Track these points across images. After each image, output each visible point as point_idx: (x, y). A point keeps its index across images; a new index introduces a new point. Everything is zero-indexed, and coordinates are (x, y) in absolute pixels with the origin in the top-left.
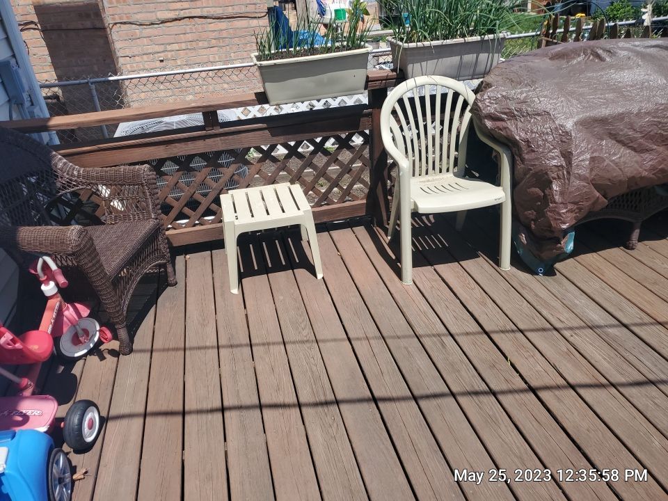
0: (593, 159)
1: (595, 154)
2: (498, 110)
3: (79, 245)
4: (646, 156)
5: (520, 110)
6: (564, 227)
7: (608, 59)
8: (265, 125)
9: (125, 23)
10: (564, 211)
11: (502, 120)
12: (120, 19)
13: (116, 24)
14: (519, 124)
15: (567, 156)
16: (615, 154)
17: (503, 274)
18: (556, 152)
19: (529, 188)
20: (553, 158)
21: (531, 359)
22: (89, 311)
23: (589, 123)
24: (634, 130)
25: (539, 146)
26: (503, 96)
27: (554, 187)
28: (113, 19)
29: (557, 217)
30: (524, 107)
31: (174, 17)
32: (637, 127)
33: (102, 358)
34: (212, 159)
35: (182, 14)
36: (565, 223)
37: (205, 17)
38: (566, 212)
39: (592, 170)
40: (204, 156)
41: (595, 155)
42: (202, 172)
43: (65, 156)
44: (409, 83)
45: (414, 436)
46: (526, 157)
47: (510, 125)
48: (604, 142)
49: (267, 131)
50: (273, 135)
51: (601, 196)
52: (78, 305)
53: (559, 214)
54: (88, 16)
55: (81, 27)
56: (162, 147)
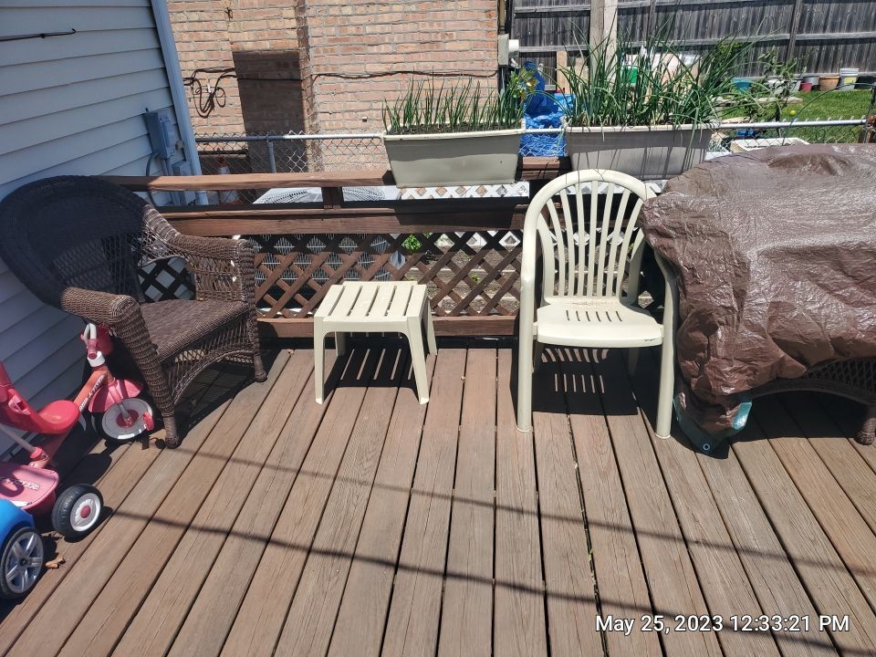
0: (775, 305)
1: (782, 299)
2: (667, 223)
3: (121, 317)
4: (860, 311)
5: (691, 227)
6: (728, 391)
7: (840, 172)
8: (392, 210)
9: (330, 75)
10: (728, 369)
11: (669, 236)
12: (325, 69)
13: (320, 75)
14: (689, 244)
15: (740, 295)
16: (813, 302)
17: (655, 442)
18: (728, 289)
19: (691, 332)
20: (722, 296)
21: (621, 560)
22: (139, 392)
23: (779, 255)
24: (845, 273)
25: (706, 277)
26: (677, 206)
27: (719, 333)
28: (318, 70)
29: (717, 376)
30: (699, 223)
31: (386, 71)
32: (849, 270)
33: (146, 446)
34: (332, 243)
35: (395, 68)
36: (728, 386)
37: (422, 73)
38: (731, 371)
39: (771, 319)
40: (323, 238)
41: (779, 299)
42: (319, 256)
43: (169, 219)
44: (570, 177)
45: (415, 616)
46: (689, 289)
47: (677, 245)
48: (799, 285)
49: (395, 218)
50: (402, 223)
51: (788, 357)
52: (127, 383)
53: (721, 373)
54: (286, 65)
55: (278, 77)
56: (274, 222)
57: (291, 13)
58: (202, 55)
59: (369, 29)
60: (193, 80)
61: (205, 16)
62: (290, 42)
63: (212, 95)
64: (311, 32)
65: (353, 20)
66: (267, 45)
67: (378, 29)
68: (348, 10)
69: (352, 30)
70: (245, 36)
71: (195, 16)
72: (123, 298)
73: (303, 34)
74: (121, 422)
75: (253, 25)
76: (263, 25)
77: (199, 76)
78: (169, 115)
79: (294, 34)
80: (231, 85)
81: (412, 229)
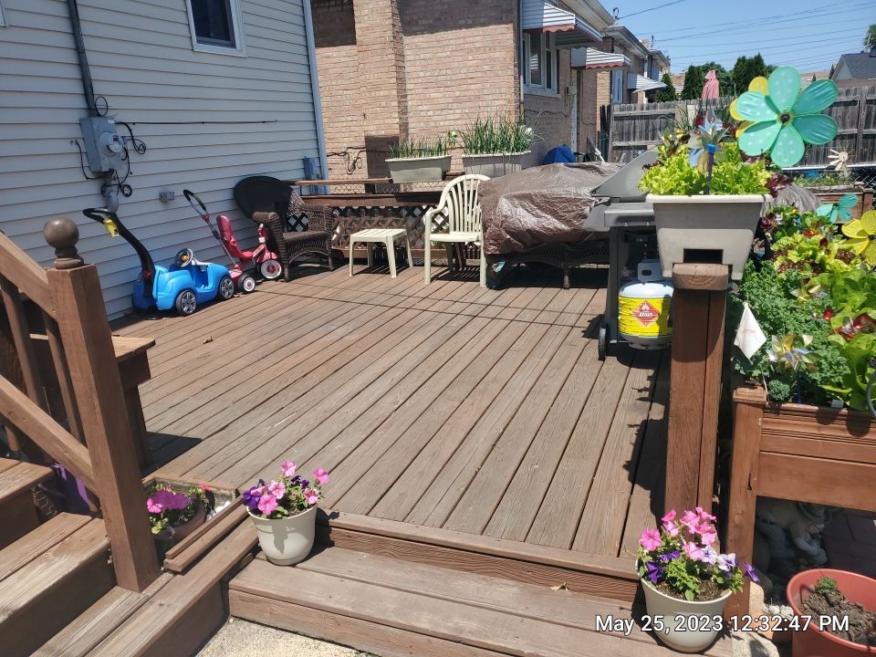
3: (272, 221)
6: (489, 253)
8: (393, 195)
22: (276, 258)
23: (510, 197)
33: (277, 282)
44: (462, 177)
49: (395, 198)
50: (398, 201)
51: (512, 239)
52: (272, 253)
54: (393, 144)
57: (396, 115)
58: (352, 139)
59: (442, 123)
60: (345, 153)
61: (355, 118)
62: (395, 131)
63: (355, 162)
64: (410, 126)
65: (433, 118)
66: (383, 132)
67: (447, 123)
68: (430, 113)
69: (433, 124)
70: (372, 128)
71: (350, 118)
72: (272, 214)
73: (404, 127)
74: (268, 270)
75: (377, 122)
76: (382, 122)
77: (349, 150)
78: (316, 161)
79: (397, 126)
80: (364, 155)
81: (402, 204)
